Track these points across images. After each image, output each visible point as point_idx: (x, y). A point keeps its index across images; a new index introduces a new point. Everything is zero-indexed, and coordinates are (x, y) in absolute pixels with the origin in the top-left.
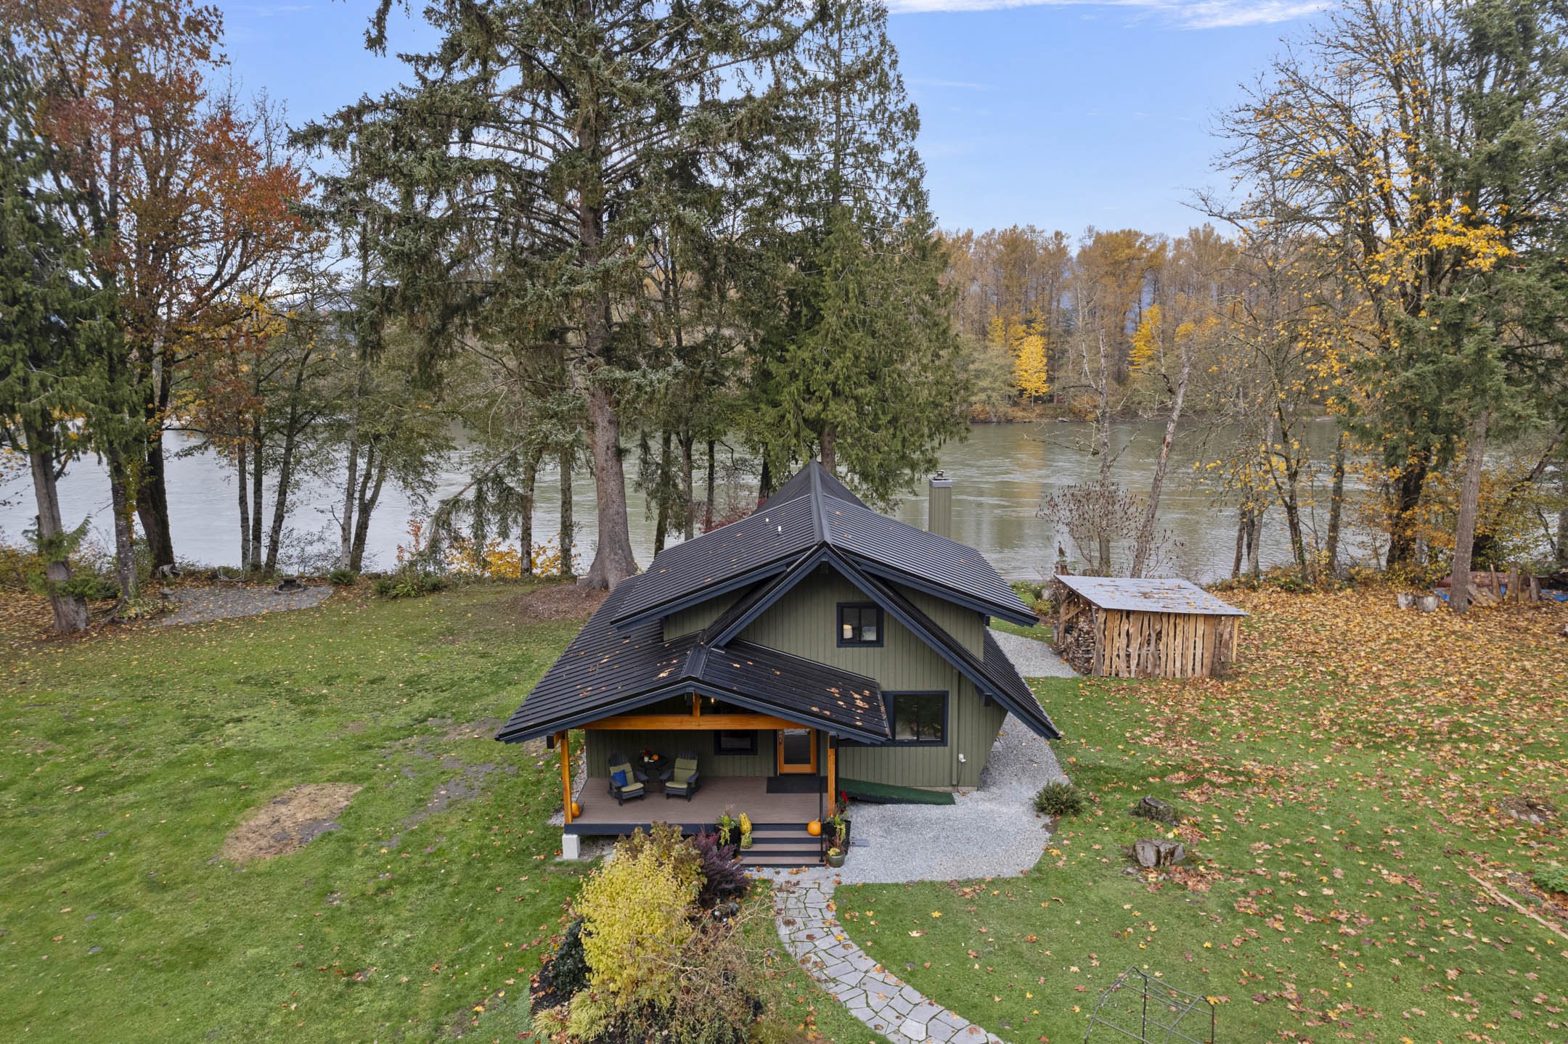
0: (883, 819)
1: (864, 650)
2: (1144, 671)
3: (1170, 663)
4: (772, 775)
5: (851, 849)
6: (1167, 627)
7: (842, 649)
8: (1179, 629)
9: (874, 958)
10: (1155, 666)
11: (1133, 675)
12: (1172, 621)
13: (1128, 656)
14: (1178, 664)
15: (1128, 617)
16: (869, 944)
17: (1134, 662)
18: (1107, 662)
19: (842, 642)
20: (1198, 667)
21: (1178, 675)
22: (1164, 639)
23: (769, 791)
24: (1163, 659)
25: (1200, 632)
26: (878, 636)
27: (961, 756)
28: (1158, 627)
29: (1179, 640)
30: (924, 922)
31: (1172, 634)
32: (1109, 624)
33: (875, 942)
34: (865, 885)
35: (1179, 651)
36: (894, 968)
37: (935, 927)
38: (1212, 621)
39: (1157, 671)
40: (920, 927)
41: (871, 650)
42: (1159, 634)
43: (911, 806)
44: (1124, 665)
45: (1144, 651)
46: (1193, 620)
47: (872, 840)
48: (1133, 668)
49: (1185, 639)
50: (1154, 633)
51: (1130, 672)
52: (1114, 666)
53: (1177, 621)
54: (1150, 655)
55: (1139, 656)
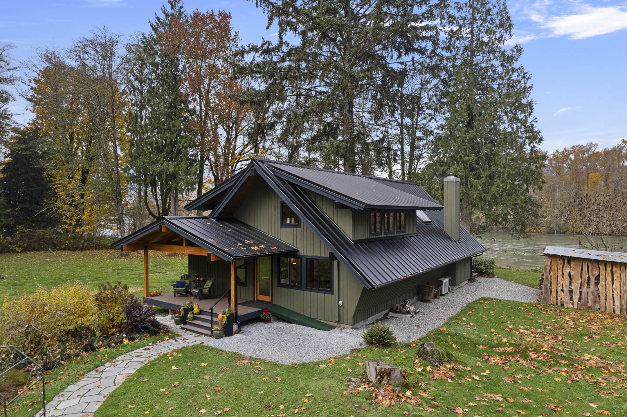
2: (585, 305)
3: (609, 303)
6: (605, 273)
8: (616, 275)
10: (595, 302)
11: (576, 306)
12: (609, 269)
13: (571, 292)
14: (617, 303)
15: (569, 263)
17: (576, 297)
18: (554, 294)
21: (617, 312)
22: (602, 282)
24: (603, 298)
28: (596, 273)
29: (616, 284)
31: (609, 279)
35: (617, 293)
39: (598, 307)
42: (597, 278)
44: (567, 299)
45: (585, 289)
48: (576, 300)
49: (623, 284)
50: (593, 275)
51: (573, 304)
52: (559, 298)
53: (614, 270)
54: (590, 294)
55: (581, 292)
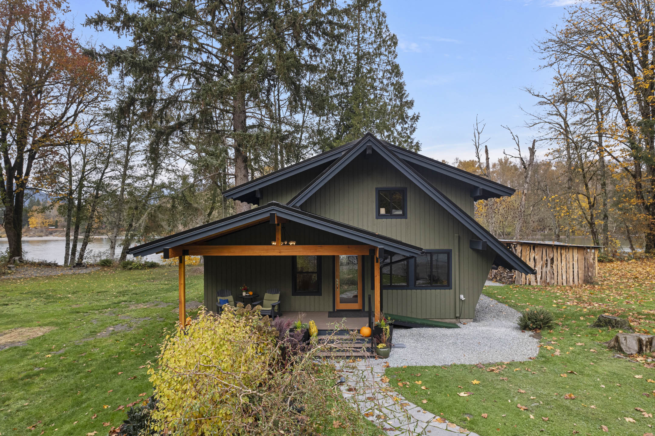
0: (412, 335)
1: (394, 220)
2: (545, 281)
3: (560, 277)
4: (331, 310)
5: (392, 349)
6: (556, 255)
7: (380, 220)
8: (563, 256)
9: (432, 411)
10: (552, 278)
11: (539, 284)
12: (559, 251)
14: (564, 277)
15: (534, 249)
16: (425, 402)
17: (539, 276)
18: (524, 276)
19: (379, 216)
20: (576, 280)
21: (565, 284)
22: (555, 263)
23: (329, 317)
24: (556, 274)
25: (575, 259)
26: (403, 212)
27: (462, 297)
28: (551, 256)
29: (564, 263)
30: (467, 387)
31: (559, 259)
32: (523, 253)
33: (429, 400)
34: (408, 367)
35: (564, 270)
36: (454, 419)
37: (477, 390)
38: (581, 252)
39: (553, 282)
40: (466, 390)
41: (399, 220)
42: (552, 260)
43: (430, 329)
44: (533, 278)
45: (544, 269)
46: (571, 251)
47: (407, 344)
48: (539, 279)
49: (567, 262)
50: (549, 257)
51: (537, 282)
52: (528, 279)
53: (562, 252)
54: (548, 272)
55: (542, 272)
